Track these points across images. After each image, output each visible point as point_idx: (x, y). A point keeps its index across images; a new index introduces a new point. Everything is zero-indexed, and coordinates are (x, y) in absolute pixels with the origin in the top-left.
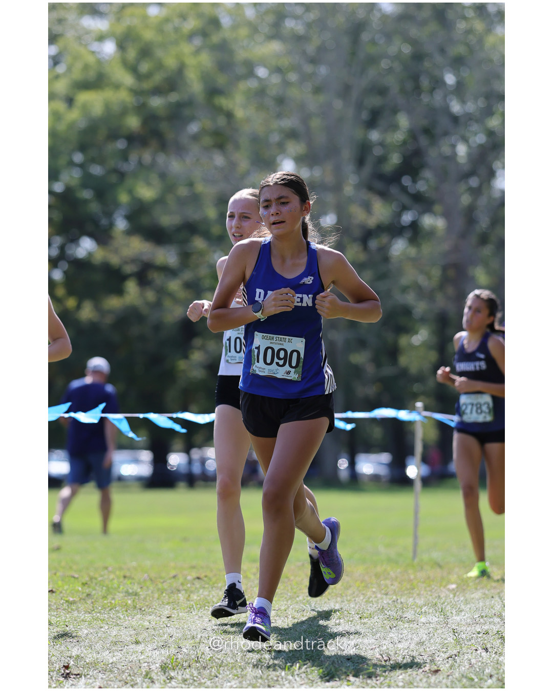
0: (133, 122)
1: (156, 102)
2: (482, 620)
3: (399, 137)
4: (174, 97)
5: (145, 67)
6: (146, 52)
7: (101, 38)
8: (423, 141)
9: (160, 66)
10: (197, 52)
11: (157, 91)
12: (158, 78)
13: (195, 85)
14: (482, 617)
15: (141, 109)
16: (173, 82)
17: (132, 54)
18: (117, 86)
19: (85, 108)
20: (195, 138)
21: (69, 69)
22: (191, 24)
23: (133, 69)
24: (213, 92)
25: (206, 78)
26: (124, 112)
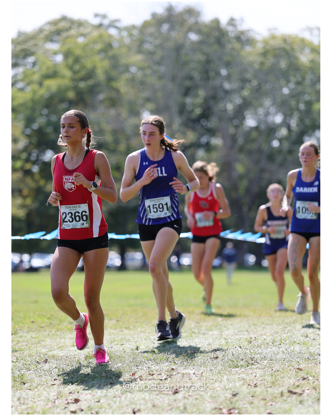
0: (71, 95)
1: (82, 85)
2: (239, 333)
3: (199, 100)
4: (91, 82)
5: (77, 67)
6: (77, 60)
7: (56, 53)
8: (212, 103)
9: (83, 67)
10: (102, 60)
11: (83, 79)
12: (83, 73)
13: (101, 76)
14: (239, 332)
15: (75, 88)
16: (90, 75)
17: (70, 61)
18: (63, 77)
19: (48, 88)
20: (102, 102)
21: (40, 68)
22: (98, 47)
23: (71, 68)
24: (110, 79)
25: (106, 72)
26: (67, 89)
